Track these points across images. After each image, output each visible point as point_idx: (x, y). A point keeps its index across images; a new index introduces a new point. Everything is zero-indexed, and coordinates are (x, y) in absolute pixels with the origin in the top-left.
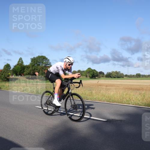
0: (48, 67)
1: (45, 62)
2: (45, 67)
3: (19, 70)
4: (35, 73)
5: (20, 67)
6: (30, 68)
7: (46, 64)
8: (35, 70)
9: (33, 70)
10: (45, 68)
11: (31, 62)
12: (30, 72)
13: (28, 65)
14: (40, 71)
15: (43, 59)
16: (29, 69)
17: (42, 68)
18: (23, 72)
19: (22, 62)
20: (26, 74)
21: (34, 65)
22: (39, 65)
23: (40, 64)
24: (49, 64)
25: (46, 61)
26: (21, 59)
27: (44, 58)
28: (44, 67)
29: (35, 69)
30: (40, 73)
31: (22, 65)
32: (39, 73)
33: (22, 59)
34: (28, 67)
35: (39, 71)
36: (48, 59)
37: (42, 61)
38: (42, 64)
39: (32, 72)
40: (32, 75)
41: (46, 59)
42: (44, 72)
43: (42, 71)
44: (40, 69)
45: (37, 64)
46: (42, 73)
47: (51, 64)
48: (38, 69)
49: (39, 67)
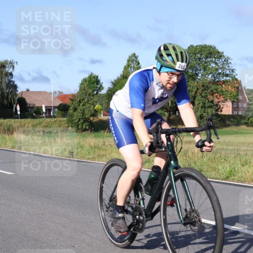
0: (224, 82)
1: (213, 65)
2: (214, 82)
7: (220, 74)
10: (213, 87)
14: (199, 97)
15: (207, 58)
17: (203, 86)
22: (194, 77)
23: (197, 75)
24: (228, 72)
25: (216, 64)
26: (133, 59)
27: (210, 53)
28: (210, 82)
30: (196, 103)
33: (136, 58)
35: (195, 98)
36: (224, 56)
37: (206, 63)
38: (202, 75)
39: (172, 102)
40: (170, 112)
41: (220, 55)
42: (212, 102)
43: (202, 97)
44: (198, 89)
45: (189, 74)
46: (204, 104)
47: (234, 74)
48: (190, 90)
49: (193, 84)
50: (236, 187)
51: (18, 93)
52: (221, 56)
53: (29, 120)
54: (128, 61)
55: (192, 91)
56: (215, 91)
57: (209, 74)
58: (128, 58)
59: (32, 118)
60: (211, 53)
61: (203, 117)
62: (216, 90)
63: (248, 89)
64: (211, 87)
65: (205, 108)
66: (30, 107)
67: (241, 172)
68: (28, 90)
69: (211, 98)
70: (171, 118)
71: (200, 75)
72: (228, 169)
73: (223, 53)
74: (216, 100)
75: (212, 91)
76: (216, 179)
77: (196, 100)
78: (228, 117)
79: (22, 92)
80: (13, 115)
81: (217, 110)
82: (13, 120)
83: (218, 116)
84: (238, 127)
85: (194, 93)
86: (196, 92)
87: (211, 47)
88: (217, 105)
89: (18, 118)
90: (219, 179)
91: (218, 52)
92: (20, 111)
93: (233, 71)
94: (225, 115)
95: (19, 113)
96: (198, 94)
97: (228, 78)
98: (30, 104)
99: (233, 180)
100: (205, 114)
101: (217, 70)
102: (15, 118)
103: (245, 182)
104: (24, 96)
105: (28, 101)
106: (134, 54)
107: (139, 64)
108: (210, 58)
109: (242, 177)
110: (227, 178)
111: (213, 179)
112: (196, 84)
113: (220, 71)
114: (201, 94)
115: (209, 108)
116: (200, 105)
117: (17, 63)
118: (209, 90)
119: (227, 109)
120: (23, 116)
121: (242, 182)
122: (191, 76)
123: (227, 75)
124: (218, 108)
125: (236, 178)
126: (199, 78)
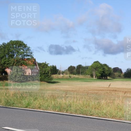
0: (27, 59)
1: (22, 51)
2: (23, 59)
4: (6, 70)
9: (2, 65)
10: (22, 62)
15: (19, 47)
17: (17, 61)
21: (3, 57)
22: (12, 56)
23: (14, 55)
24: (29, 54)
25: (23, 50)
28: (20, 59)
29: (4, 63)
36: (27, 46)
37: (18, 49)
38: (16, 55)
39: (1, 69)
44: (14, 62)
45: (10, 55)
47: (32, 55)
48: (10, 63)
49: (12, 60)
50: (31, 111)
52: (26, 47)
55: (11, 63)
57: (20, 55)
60: (21, 45)
62: (24, 63)
63: (39, 63)
64: (21, 62)
67: (33, 104)
71: (15, 55)
72: (27, 102)
73: (27, 45)
75: (21, 63)
76: (21, 108)
87: (21, 42)
91: (24, 44)
93: (31, 53)
96: (14, 65)
97: (29, 57)
99: (29, 108)
101: (24, 53)
103: (35, 109)
108: (21, 47)
109: (34, 106)
110: (26, 107)
111: (20, 107)
112: (13, 60)
113: (25, 54)
114: (16, 65)
118: (20, 63)
121: (34, 109)
123: (28, 56)
125: (31, 107)
126: (15, 57)
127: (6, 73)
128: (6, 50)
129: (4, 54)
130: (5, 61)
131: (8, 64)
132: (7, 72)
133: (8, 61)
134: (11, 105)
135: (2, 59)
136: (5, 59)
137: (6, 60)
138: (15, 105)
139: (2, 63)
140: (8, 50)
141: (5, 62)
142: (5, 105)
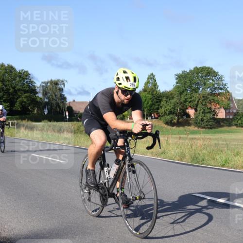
0: (219, 94)
1: (211, 81)
2: (212, 94)
3: (148, 103)
4: (187, 111)
5: (150, 96)
6: (173, 98)
7: (215, 88)
8: (187, 104)
9: (181, 103)
10: (211, 98)
11: (177, 83)
12: (174, 108)
13: (170, 91)
14: (200, 105)
15: (206, 76)
16: (172, 101)
17: (203, 97)
18: (158, 109)
19: (155, 85)
20: (165, 113)
21: (183, 92)
22: (196, 90)
23: (199, 89)
24: (221, 87)
25: (213, 80)
26: (152, 77)
28: (208, 94)
29: (185, 101)
30: (198, 109)
31: (155, 92)
32: (196, 110)
33: (154, 76)
34: (168, 96)
35: (197, 106)
36: (219, 75)
37: (205, 79)
38: (203, 89)
39: (180, 109)
40: (179, 116)
41: (215, 74)
42: (210, 108)
43: (203, 105)
44: (199, 99)
45: (193, 88)
46: (205, 110)
47: (226, 87)
48: (193, 100)
49: (196, 95)
50: (230, 172)
51: (67, 103)
52: (217, 75)
53: (75, 122)
54: (148, 79)
55: (195, 101)
56: (212, 101)
57: (208, 88)
58: (148, 76)
59: (77, 121)
60: (209, 73)
61: (204, 120)
62: (213, 99)
63: (237, 99)
64: (209, 98)
65: (205, 113)
66: (76, 113)
67: (234, 161)
68: (74, 101)
69: (209, 106)
70: (180, 121)
71: (201, 89)
72: (224, 158)
73: (218, 72)
74: (213, 107)
75: (210, 101)
76: (215, 166)
77: (198, 107)
78: (223, 120)
79: (70, 102)
80: (63, 119)
81: (214, 115)
82: (63, 123)
83: (214, 119)
84: (230, 128)
85: (196, 102)
86: (198, 102)
87: (209, 68)
88: (214, 111)
89: (67, 121)
90: (217, 166)
91: (214, 72)
92: (69, 116)
93: (225, 85)
94: (220, 119)
95: (68, 117)
96: (199, 103)
97: (222, 91)
98: (76, 111)
99: (228, 167)
100: (205, 118)
101: (214, 85)
102: (65, 121)
103: (237, 168)
104: (71, 105)
105: (74, 109)
106: (152, 74)
107: (155, 81)
108: (209, 76)
109: (234, 164)
110: (223, 165)
111: (213, 166)
112: (198, 95)
113: (216, 86)
114: (202, 103)
115: (208, 114)
116: (201, 111)
117: (67, 81)
118: (208, 100)
119: (221, 114)
120: (70, 120)
121: (234, 169)
122: (194, 90)
123: (221, 89)
124: (215, 113)
125: (230, 165)
126: (200, 91)
127: (188, 116)
128: (188, 82)
129: (185, 87)
130: (186, 97)
131: (190, 102)
132: (190, 114)
133: (191, 98)
134: (200, 163)
135: (182, 95)
136: (186, 94)
137: (188, 96)
138: (205, 162)
139: (181, 100)
140: (190, 80)
141: (186, 99)
142: (191, 162)
